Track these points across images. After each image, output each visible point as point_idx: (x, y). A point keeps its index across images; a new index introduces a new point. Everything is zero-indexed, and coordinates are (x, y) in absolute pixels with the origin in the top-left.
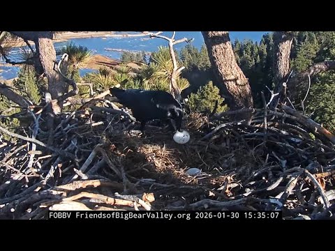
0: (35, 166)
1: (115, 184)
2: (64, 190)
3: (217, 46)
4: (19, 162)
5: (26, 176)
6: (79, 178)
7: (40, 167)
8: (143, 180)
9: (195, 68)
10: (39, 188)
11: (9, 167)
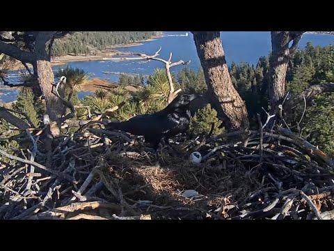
0: (33, 188)
1: (113, 205)
2: (62, 212)
3: (214, 69)
4: (17, 185)
5: (25, 198)
6: (77, 200)
7: (39, 189)
8: (140, 201)
9: (192, 91)
10: (38, 210)
11: (8, 189)
